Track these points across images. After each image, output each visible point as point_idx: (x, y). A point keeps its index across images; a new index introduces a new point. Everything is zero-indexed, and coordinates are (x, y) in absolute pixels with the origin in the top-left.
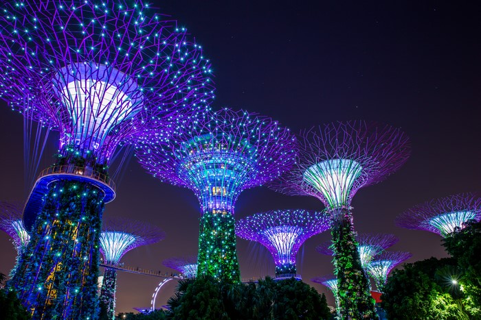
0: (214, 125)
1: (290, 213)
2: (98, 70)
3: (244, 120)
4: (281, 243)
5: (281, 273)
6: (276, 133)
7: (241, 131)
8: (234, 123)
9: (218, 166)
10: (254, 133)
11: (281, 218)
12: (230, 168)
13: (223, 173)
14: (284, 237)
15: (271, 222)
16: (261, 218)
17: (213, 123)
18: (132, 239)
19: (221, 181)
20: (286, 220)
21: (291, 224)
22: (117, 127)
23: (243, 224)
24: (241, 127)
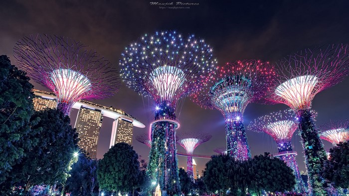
0: (224, 74)
1: (281, 112)
2: (163, 70)
3: (239, 66)
4: (279, 132)
5: (282, 151)
6: (260, 67)
7: (239, 73)
8: (234, 70)
9: (230, 95)
10: (247, 72)
11: (276, 116)
12: (237, 94)
13: (234, 98)
14: (280, 128)
15: (270, 120)
16: (263, 119)
17: (222, 73)
18: (197, 140)
19: (233, 103)
20: (280, 117)
21: (283, 119)
22: (175, 93)
23: (253, 124)
24: (239, 70)
